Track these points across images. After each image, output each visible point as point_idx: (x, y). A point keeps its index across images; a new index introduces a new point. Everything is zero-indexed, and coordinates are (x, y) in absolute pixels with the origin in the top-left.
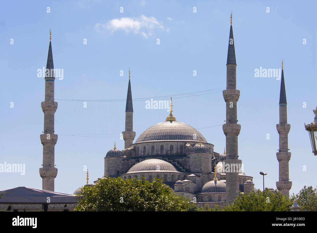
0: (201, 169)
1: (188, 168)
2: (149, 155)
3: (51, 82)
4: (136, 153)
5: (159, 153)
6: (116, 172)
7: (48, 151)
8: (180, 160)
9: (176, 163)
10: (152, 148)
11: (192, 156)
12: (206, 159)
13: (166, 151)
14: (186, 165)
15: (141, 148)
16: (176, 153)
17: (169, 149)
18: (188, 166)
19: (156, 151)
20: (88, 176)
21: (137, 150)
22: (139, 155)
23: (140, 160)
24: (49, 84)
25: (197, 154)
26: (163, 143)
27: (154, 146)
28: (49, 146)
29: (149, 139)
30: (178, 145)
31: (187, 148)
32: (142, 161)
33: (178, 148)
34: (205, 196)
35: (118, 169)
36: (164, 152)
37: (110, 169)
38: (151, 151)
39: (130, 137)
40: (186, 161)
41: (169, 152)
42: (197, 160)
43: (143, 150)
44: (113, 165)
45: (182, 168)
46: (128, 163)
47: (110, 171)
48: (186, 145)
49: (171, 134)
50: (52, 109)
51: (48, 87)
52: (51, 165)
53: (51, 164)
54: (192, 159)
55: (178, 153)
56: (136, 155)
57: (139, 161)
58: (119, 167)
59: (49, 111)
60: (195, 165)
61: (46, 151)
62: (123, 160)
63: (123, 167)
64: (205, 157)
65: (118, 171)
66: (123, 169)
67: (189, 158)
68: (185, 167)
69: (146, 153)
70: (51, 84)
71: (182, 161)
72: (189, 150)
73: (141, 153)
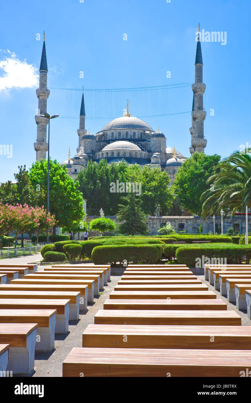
0: (160, 150)
1: (149, 149)
2: (117, 139)
3: (45, 73)
4: (104, 138)
5: (125, 137)
6: (91, 151)
7: (42, 129)
8: (143, 143)
9: (140, 145)
10: (119, 134)
11: (153, 140)
12: (164, 143)
13: (130, 136)
14: (147, 147)
15: (109, 133)
16: (138, 138)
17: (133, 135)
18: (148, 148)
19: (123, 136)
20: (69, 153)
21: (105, 136)
22: (108, 139)
23: (111, 142)
24: (44, 75)
25: (158, 138)
26: (128, 130)
27: (120, 132)
28: (43, 125)
29: (115, 127)
30: (139, 132)
31: (146, 135)
32: (112, 143)
33: (139, 134)
34: (170, 169)
35: (93, 149)
36: (129, 137)
37: (86, 148)
38: (118, 136)
39: (83, 134)
40: (147, 144)
41: (133, 137)
42: (157, 142)
43: (111, 135)
44: (89, 145)
45: (144, 148)
46: (100, 144)
47: (86, 150)
48: (145, 132)
49: (132, 124)
50: (46, 95)
51: (43, 77)
52: (44, 141)
53: (44, 139)
54: (152, 142)
55: (139, 138)
56: (105, 139)
57: (109, 143)
58: (93, 147)
59: (43, 96)
60: (155, 147)
61: (41, 129)
62: (96, 142)
63: (97, 147)
64: (163, 141)
65: (93, 150)
66: (96, 149)
67: (150, 141)
68: (147, 148)
69: (114, 138)
70: (45, 75)
71: (144, 144)
72: (149, 136)
73: (109, 137)
